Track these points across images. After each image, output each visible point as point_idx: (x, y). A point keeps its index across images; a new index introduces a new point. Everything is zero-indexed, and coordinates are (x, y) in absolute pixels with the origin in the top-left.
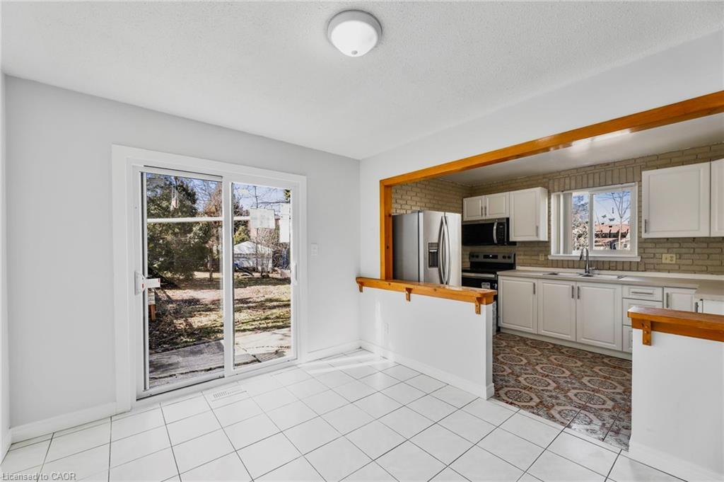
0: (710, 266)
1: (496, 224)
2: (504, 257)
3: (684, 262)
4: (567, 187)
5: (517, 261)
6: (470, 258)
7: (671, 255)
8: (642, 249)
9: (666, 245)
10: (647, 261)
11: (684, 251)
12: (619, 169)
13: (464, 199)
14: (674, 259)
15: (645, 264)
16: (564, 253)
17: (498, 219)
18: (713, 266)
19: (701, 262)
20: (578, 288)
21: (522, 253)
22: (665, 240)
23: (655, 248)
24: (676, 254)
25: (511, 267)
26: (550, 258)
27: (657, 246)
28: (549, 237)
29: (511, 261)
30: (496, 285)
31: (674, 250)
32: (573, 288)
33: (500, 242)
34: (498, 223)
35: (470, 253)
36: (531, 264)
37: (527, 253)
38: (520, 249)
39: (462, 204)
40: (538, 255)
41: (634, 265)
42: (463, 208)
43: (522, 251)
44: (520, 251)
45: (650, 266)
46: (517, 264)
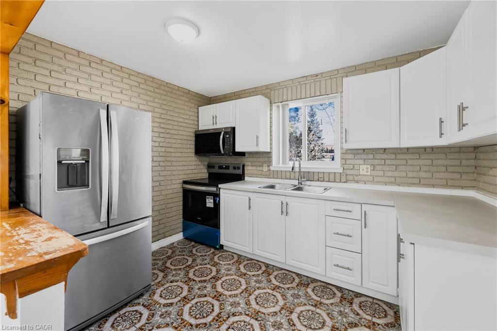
0: (398, 177)
1: (223, 133)
2: (234, 168)
3: (377, 173)
4: (285, 97)
5: (246, 172)
6: (207, 169)
7: (367, 166)
8: (344, 160)
9: (364, 156)
10: (348, 172)
11: (376, 162)
12: (326, 80)
13: (199, 108)
14: (369, 170)
15: (346, 175)
16: (283, 163)
17: (225, 128)
18: (400, 177)
19: (390, 174)
20: (288, 203)
21: (250, 164)
22: (362, 151)
23: (354, 159)
24: (371, 165)
25: (239, 177)
26: (272, 168)
27: (356, 158)
28: (271, 148)
29: (240, 172)
30: (218, 199)
31: (370, 161)
32: (282, 203)
33: (227, 152)
34: (225, 132)
35: (208, 163)
36: (257, 175)
37: (254, 164)
38: (248, 159)
39: (198, 113)
40: (263, 166)
41: (338, 176)
42: (198, 117)
43: (250, 161)
44: (248, 161)
45: (351, 178)
46: (246, 175)
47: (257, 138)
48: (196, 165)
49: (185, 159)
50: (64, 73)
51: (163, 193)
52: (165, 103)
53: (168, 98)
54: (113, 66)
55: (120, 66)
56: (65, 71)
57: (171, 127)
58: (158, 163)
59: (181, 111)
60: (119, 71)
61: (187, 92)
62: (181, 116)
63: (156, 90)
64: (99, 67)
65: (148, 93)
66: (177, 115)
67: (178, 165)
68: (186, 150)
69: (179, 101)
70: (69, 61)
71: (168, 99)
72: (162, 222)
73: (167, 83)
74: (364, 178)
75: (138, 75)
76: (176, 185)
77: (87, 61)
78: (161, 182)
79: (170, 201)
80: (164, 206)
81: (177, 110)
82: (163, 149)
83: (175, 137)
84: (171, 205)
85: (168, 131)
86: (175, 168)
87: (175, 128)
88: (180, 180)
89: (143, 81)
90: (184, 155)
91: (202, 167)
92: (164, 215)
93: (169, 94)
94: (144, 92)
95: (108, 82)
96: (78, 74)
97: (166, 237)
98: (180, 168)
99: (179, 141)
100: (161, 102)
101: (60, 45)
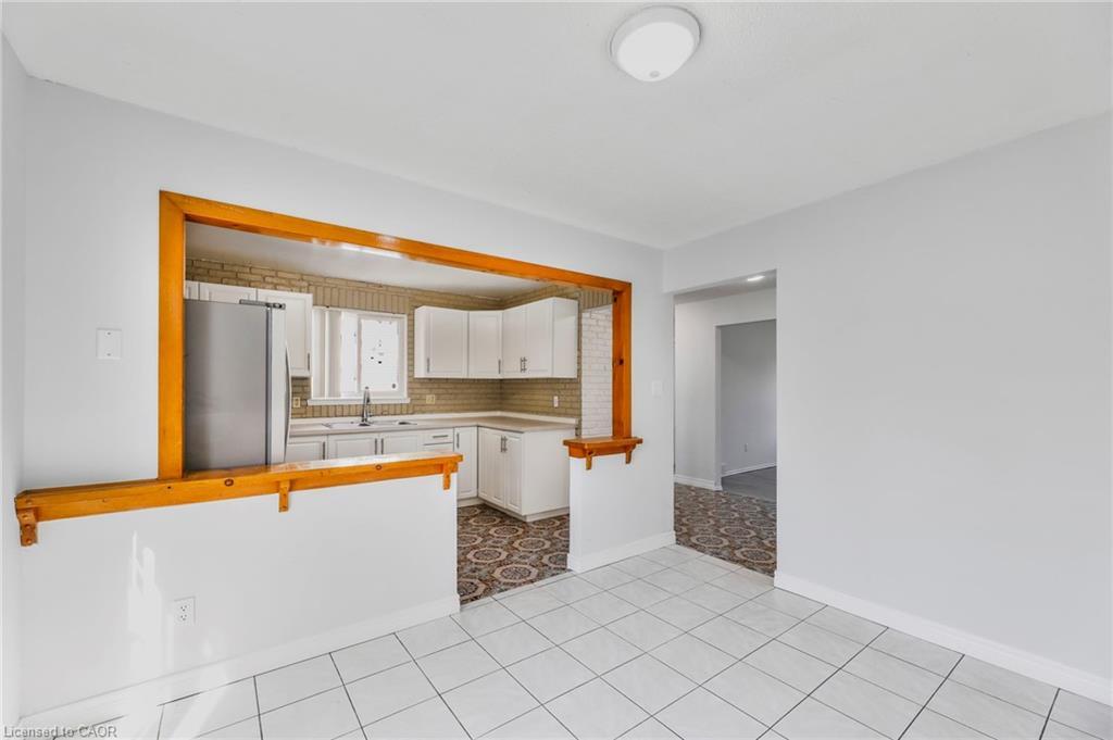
3: (439, 402)
4: (334, 302)
7: (432, 396)
8: (411, 390)
9: (430, 386)
10: (415, 403)
11: (441, 391)
12: (391, 296)
14: (434, 399)
15: (413, 406)
16: (330, 395)
18: (458, 404)
19: (451, 402)
20: (382, 441)
22: (428, 381)
23: (421, 388)
24: (436, 394)
26: (310, 403)
28: (309, 372)
31: (436, 390)
32: (376, 442)
41: (405, 407)
45: (417, 408)
74: (431, 408)
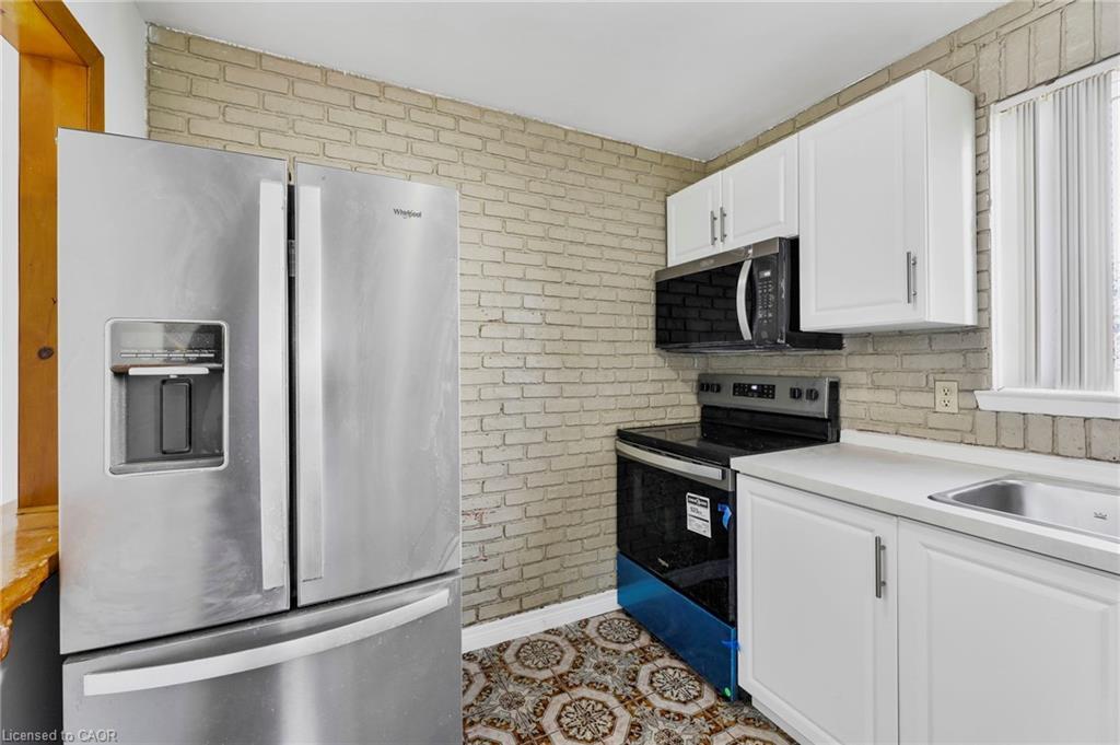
1: (747, 265)
2: (795, 394)
5: (844, 412)
6: (698, 394)
13: (669, 197)
17: (756, 246)
21: (863, 378)
25: (817, 431)
26: (985, 401)
28: (982, 309)
29: (820, 408)
30: (728, 513)
33: (765, 335)
34: (754, 261)
35: (700, 375)
36: (899, 424)
37: (884, 380)
38: (857, 362)
39: (666, 216)
40: (933, 390)
42: (665, 229)
43: (862, 370)
44: (853, 370)
46: (844, 423)
47: (911, 262)
48: (660, 381)
49: (626, 362)
50: (291, 132)
51: (556, 464)
52: (561, 192)
53: (571, 175)
54: (414, 100)
55: (430, 97)
56: (293, 128)
57: (577, 264)
58: (541, 372)
59: (609, 214)
60: (428, 110)
61: (631, 151)
62: (611, 228)
63: (535, 157)
64: (378, 106)
65: (512, 166)
66: (597, 226)
67: (599, 380)
68: (627, 335)
69: (603, 184)
70: (305, 100)
71: (571, 178)
72: (552, 551)
73: (566, 132)
75: (482, 116)
76: (597, 442)
77: (347, 94)
78: (549, 431)
79: (577, 490)
80: (558, 503)
81: (597, 212)
82: (556, 333)
83: (592, 293)
84: (578, 503)
85: (570, 277)
86: (591, 389)
87: (592, 265)
88: (608, 428)
89: (495, 133)
90: (621, 349)
91: (680, 387)
92: (560, 531)
93: (572, 164)
94: (499, 164)
95: (401, 145)
96: (324, 131)
97: (566, 599)
98: (609, 390)
99: (604, 307)
100: (549, 190)
101: (281, 59)
